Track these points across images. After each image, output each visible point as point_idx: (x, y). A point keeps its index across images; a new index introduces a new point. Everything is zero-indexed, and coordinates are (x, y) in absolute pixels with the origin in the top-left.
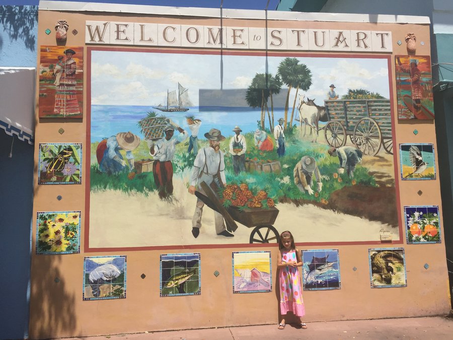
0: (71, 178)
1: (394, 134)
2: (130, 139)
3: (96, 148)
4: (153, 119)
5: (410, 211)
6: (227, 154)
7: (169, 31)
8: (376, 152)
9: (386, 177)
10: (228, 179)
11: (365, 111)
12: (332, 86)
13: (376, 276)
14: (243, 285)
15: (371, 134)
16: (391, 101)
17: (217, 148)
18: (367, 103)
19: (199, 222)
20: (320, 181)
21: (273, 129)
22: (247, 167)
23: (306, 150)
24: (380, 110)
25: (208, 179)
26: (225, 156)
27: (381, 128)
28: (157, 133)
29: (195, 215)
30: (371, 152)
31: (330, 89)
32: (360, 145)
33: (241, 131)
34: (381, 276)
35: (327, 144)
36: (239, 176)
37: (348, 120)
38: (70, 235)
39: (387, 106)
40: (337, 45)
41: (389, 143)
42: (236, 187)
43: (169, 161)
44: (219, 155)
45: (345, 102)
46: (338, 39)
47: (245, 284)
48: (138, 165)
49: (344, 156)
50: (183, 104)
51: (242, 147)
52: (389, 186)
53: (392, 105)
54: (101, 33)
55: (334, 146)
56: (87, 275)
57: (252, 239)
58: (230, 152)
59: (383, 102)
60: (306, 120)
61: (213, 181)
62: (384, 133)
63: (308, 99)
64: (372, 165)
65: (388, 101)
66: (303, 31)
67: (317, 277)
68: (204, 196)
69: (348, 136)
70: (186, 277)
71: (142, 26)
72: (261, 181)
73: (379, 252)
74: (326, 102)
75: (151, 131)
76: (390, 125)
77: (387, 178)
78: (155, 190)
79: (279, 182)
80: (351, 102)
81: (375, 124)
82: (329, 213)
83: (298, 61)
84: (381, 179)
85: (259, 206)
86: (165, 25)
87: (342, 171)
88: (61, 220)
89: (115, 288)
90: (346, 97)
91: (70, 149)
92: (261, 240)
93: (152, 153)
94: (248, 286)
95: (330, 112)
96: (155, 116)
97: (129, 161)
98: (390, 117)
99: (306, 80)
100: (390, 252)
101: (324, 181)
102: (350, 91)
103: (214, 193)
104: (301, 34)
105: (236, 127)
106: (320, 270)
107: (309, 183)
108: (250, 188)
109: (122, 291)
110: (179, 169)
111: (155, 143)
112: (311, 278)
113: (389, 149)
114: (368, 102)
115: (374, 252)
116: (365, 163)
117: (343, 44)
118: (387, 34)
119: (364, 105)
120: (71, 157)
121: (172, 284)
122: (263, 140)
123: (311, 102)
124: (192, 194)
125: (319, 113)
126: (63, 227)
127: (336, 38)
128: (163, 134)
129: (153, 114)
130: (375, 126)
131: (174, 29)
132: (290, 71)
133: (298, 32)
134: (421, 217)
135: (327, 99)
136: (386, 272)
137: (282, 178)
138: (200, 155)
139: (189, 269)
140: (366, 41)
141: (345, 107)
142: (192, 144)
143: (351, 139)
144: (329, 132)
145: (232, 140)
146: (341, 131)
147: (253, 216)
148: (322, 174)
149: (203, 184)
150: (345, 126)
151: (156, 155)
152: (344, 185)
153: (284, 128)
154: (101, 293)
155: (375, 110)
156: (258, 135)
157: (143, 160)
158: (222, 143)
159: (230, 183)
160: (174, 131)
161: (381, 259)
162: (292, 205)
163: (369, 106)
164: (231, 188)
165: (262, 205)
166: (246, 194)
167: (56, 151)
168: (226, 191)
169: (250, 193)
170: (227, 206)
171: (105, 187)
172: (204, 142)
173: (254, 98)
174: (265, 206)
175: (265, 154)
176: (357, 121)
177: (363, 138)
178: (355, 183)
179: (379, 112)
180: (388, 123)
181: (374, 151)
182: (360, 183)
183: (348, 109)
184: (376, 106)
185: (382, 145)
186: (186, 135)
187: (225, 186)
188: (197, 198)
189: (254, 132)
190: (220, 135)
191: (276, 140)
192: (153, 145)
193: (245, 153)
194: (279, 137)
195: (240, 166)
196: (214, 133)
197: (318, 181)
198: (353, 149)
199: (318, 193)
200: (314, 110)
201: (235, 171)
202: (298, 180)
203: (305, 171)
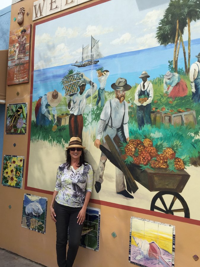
0: (20, 130)
2: (55, 96)
3: (35, 106)
4: (71, 76)
6: (132, 104)
10: (131, 132)
14: (139, 257)
17: (122, 98)
19: (101, 177)
21: (189, 69)
22: (152, 119)
25: (111, 133)
26: (130, 107)
28: (73, 89)
29: (98, 169)
33: (149, 77)
36: (143, 130)
38: (18, 174)
42: (139, 142)
43: (81, 115)
44: (123, 106)
47: (141, 256)
48: (59, 120)
50: (95, 56)
51: (148, 95)
54: (41, 8)
57: (153, 206)
58: (135, 102)
61: (117, 135)
68: (107, 150)
70: (87, 230)
72: (169, 136)
75: (70, 87)
79: (193, 138)
85: (164, 167)
88: (14, 162)
89: (39, 224)
91: (21, 108)
92: (165, 209)
96: (73, 73)
97: (54, 116)
103: (117, 148)
105: (144, 73)
108: (154, 144)
109: (42, 228)
110: (87, 122)
111: (72, 98)
120: (22, 114)
122: (174, 84)
124: (98, 147)
126: (15, 167)
128: (78, 89)
129: (71, 72)
137: (197, 133)
138: (106, 107)
139: (90, 223)
145: (138, 89)
147: (156, 179)
151: (71, 109)
154: (31, 224)
156: (169, 79)
157: (63, 114)
158: (128, 93)
159: (133, 137)
160: (86, 85)
164: (134, 143)
165: (168, 166)
166: (149, 151)
167: (14, 110)
168: (128, 146)
169: (155, 150)
170: (129, 163)
171: (38, 138)
172: (110, 93)
173: (166, 33)
174: (172, 168)
175: (176, 102)
186: (95, 88)
187: (128, 141)
188: (101, 151)
189: (163, 76)
190: (126, 84)
191: (192, 82)
192: (70, 100)
193: (151, 102)
194: (196, 77)
195: (144, 118)
196: (120, 82)
201: (139, 124)
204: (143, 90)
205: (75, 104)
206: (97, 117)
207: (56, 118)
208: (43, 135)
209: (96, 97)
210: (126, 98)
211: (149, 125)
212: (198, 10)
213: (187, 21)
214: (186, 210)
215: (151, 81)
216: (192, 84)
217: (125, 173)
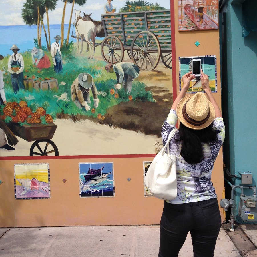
1: (174, 47)
6: (6, 72)
8: (154, 66)
9: (164, 91)
10: (7, 96)
11: (144, 24)
14: (23, 193)
15: (149, 48)
16: (172, 12)
18: (145, 15)
20: (97, 97)
21: (50, 47)
22: (25, 85)
23: (83, 67)
24: (160, 22)
27: (160, 41)
30: (149, 67)
31: (107, 2)
32: (138, 60)
33: (19, 50)
35: (103, 60)
36: (18, 94)
37: (126, 35)
39: (167, 17)
41: (168, 57)
42: (15, 104)
45: (123, 15)
47: (25, 192)
49: (121, 72)
51: (20, 65)
52: (167, 100)
53: (173, 17)
55: (111, 61)
57: (32, 152)
58: (8, 70)
59: (163, 13)
60: (83, 36)
62: (163, 47)
63: (84, 14)
64: (150, 80)
65: (168, 12)
67: (93, 187)
69: (126, 52)
72: (40, 98)
74: (104, 17)
76: (170, 37)
77: (165, 93)
79: (57, 99)
80: (129, 15)
81: (154, 37)
82: (105, 127)
84: (158, 93)
85: (38, 122)
87: (119, 87)
90: (125, 9)
92: (41, 153)
94: (28, 193)
95: (107, 27)
98: (170, 29)
101: (101, 97)
102: (128, 3)
105: (14, 46)
106: (95, 180)
108: (29, 105)
112: (87, 188)
113: (167, 63)
114: (147, 14)
116: (141, 78)
119: (143, 18)
122: (40, 58)
123: (87, 17)
125: (96, 28)
130: (154, 39)
135: (104, 13)
137: (59, 95)
141: (123, 21)
143: (129, 54)
144: (106, 49)
146: (118, 47)
147: (32, 131)
148: (99, 90)
150: (123, 40)
152: (121, 100)
153: (61, 45)
155: (154, 22)
156: (36, 53)
158: (1, 62)
159: (9, 100)
162: (70, 121)
163: (147, 18)
164: (11, 105)
165: (41, 121)
166: (25, 111)
168: (6, 107)
169: (29, 110)
170: (8, 122)
173: (30, 15)
175: (42, 72)
176: (135, 35)
177: (141, 53)
178: (132, 98)
179: (158, 25)
180: (168, 36)
181: (152, 65)
182: (136, 98)
183: (126, 23)
184: (155, 17)
185: (161, 59)
187: (5, 103)
189: (31, 50)
191: (53, 58)
193: (23, 71)
194: (56, 54)
195: (18, 84)
197: (95, 97)
198: (130, 64)
199: (95, 108)
200: (90, 26)
201: (14, 89)
202: (75, 96)
203: (82, 88)
204: (15, 60)
211: (23, 90)
212: (53, 2)
213: (46, 9)
214: (56, 150)
215: (21, 53)
216: (53, 59)
217: (5, 130)
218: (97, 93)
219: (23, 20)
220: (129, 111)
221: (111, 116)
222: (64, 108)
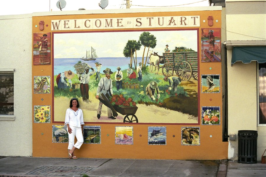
0: (46, 91)
1: (199, 70)
2: (70, 73)
3: (56, 78)
4: (80, 64)
5: (205, 109)
6: (114, 80)
7: (88, 22)
9: (193, 91)
10: (114, 92)
11: (184, 58)
12: (167, 46)
13: (184, 140)
15: (186, 70)
16: (198, 53)
17: (109, 77)
19: (100, 112)
22: (123, 86)
23: (152, 78)
24: (192, 57)
25: (105, 92)
27: (192, 67)
28: (82, 71)
29: (98, 108)
30: (186, 79)
31: (166, 47)
32: (181, 75)
33: (121, 69)
34: (187, 140)
35: (163, 75)
37: (175, 63)
38: (46, 115)
39: (196, 55)
40: (170, 24)
41: (196, 74)
42: (117, 96)
43: (87, 84)
44: (110, 81)
45: (173, 53)
46: (171, 21)
48: (74, 86)
49: (172, 81)
50: (94, 56)
51: (121, 76)
52: (195, 96)
53: (198, 55)
54: (58, 25)
56: (54, 133)
57: (124, 121)
58: (115, 79)
59: (194, 53)
60: (153, 63)
61: (107, 93)
62: (193, 69)
63: (154, 52)
64: (186, 86)
65: (196, 53)
66: (153, 18)
67: (155, 139)
69: (174, 71)
70: (94, 136)
71: (75, 21)
72: (130, 93)
73: (187, 128)
74: (164, 54)
75: (79, 70)
76: (197, 65)
77: (194, 92)
78: (81, 97)
79: (138, 94)
80: (177, 54)
81: (189, 65)
82: (163, 109)
83: (150, 33)
84: (190, 93)
85: (128, 105)
86: (86, 20)
87: (170, 89)
88: (43, 109)
89: (65, 139)
90: (174, 51)
91: (46, 78)
92: (129, 121)
93: (80, 80)
94: (122, 141)
95: (166, 59)
97: (70, 84)
98: (197, 61)
99: (154, 43)
100: (192, 129)
101: (161, 93)
102: (176, 48)
103: (107, 99)
104: (152, 19)
105: (118, 67)
106: (157, 136)
107: (153, 94)
108: (124, 97)
110: (91, 87)
111: (81, 75)
112: (152, 139)
113: (195, 78)
114: (186, 53)
115: (184, 129)
116: (182, 84)
117: (173, 23)
118: (197, 17)
119: (183, 55)
120: (46, 82)
121: (89, 139)
122: (131, 73)
123: (156, 54)
124: (97, 99)
125: (160, 59)
126: (44, 112)
127: (170, 21)
129: (80, 62)
130: (189, 66)
131: (90, 21)
132: (145, 39)
133: (150, 18)
134: (210, 112)
135: (164, 52)
136: (189, 138)
137: (140, 92)
138: (101, 81)
139: (96, 133)
140: (186, 21)
142: (97, 76)
143: (176, 72)
144: (165, 69)
145: (116, 74)
146: (171, 69)
147: (125, 110)
148: (160, 90)
149: (102, 94)
150: (173, 66)
152: (171, 96)
154: (59, 141)
155: (189, 57)
156: (129, 71)
157: (76, 83)
158: (111, 75)
159: (115, 94)
160: (89, 69)
161: (188, 132)
162: (145, 105)
163: (186, 55)
164: (115, 96)
166: (122, 100)
167: (40, 80)
168: (113, 98)
169: (124, 99)
170: (113, 105)
171: (60, 95)
172: (103, 74)
173: (127, 53)
174: (131, 105)
175: (132, 80)
176: (180, 63)
177: (182, 72)
178: (177, 95)
179: (191, 59)
180: (196, 64)
181: (188, 79)
182: (179, 94)
183: (175, 57)
184: (190, 55)
185: (192, 76)
186: (95, 71)
187: (113, 96)
188: (99, 101)
190: (111, 71)
191: (138, 73)
192: (80, 76)
193: (122, 80)
195: (119, 86)
196: (107, 70)
197: (158, 94)
198: (176, 77)
199: (158, 99)
200: (157, 58)
201: (117, 88)
202: (148, 93)
203: (151, 89)
204: (118, 74)
205: (83, 79)
206: (97, 85)
207: (71, 85)
208: (63, 94)
209: (95, 76)
210: (111, 77)
211: (122, 89)
212: (139, 46)
213: (135, 50)
214: (137, 120)
215: (122, 71)
217: (112, 109)
218: (159, 91)
219: (124, 55)
220: (175, 101)
221: (166, 103)
222: (142, 99)
